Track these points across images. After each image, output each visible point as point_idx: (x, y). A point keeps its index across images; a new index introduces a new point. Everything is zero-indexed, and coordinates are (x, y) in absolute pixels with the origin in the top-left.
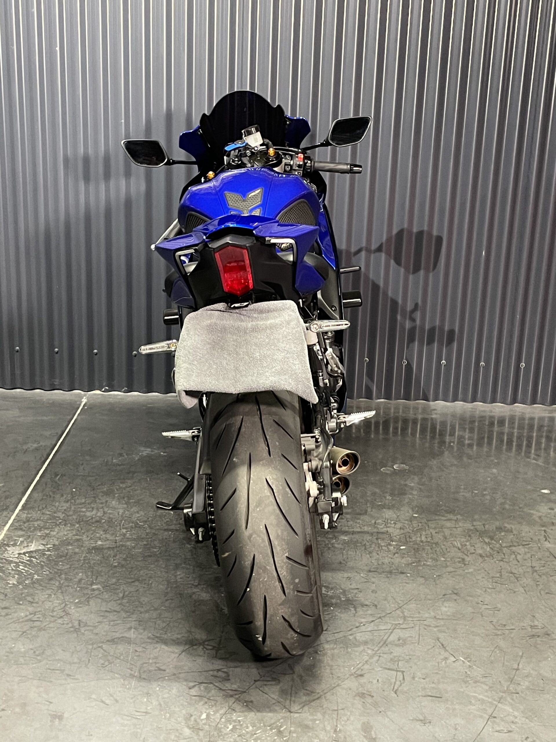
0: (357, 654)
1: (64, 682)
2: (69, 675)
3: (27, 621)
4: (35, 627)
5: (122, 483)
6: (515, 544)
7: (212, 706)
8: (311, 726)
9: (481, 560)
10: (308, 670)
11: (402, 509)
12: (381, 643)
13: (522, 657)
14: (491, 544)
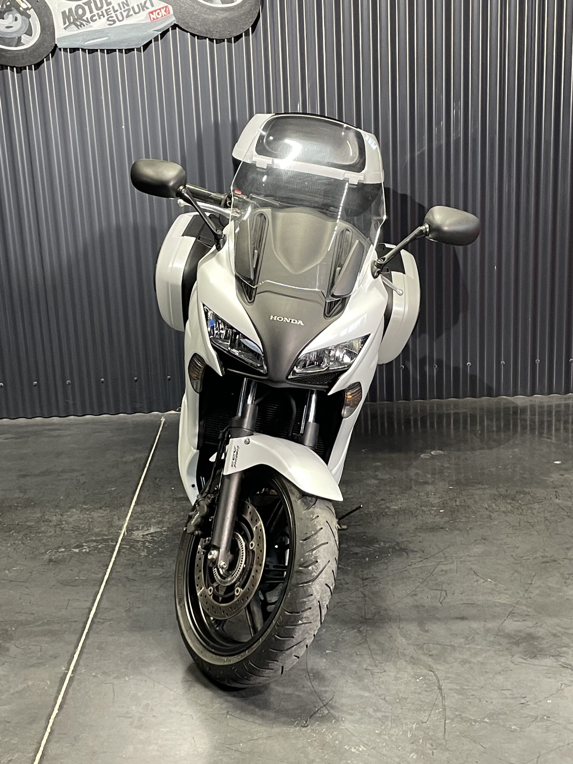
0: (411, 582)
6: (531, 502)
9: (504, 515)
10: (375, 594)
11: (439, 483)
12: (429, 574)
13: (534, 576)
14: (512, 503)
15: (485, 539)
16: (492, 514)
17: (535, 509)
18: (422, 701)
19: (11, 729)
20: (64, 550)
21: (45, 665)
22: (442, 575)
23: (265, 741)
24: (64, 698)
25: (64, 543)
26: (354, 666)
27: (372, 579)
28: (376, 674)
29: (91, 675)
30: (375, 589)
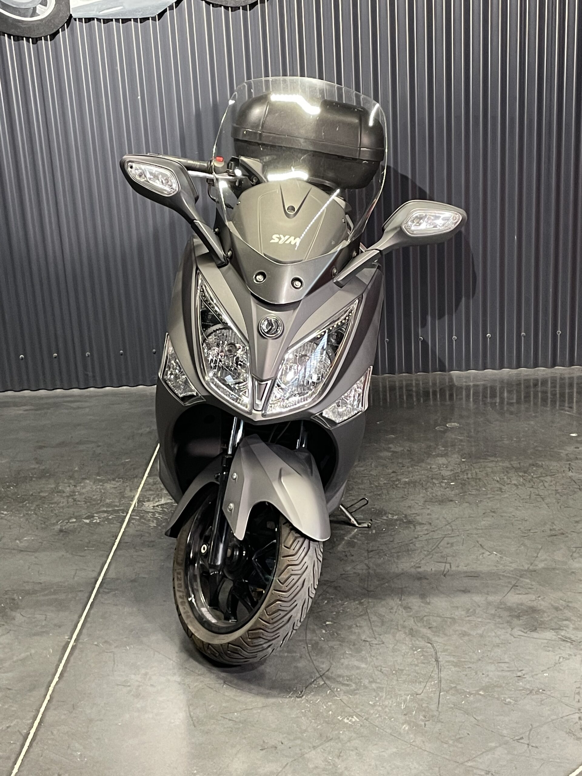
0: (416, 554)
6: (544, 475)
9: (515, 488)
10: (380, 566)
11: (452, 456)
12: (435, 547)
13: (540, 549)
14: (525, 476)
15: (494, 512)
16: (503, 487)
17: (547, 482)
18: (418, 673)
19: (11, 696)
20: (75, 520)
21: (49, 634)
22: (447, 548)
23: (259, 711)
24: (65, 666)
25: (76, 514)
26: (353, 637)
27: (378, 551)
28: (374, 645)
29: (93, 644)
30: (379, 561)
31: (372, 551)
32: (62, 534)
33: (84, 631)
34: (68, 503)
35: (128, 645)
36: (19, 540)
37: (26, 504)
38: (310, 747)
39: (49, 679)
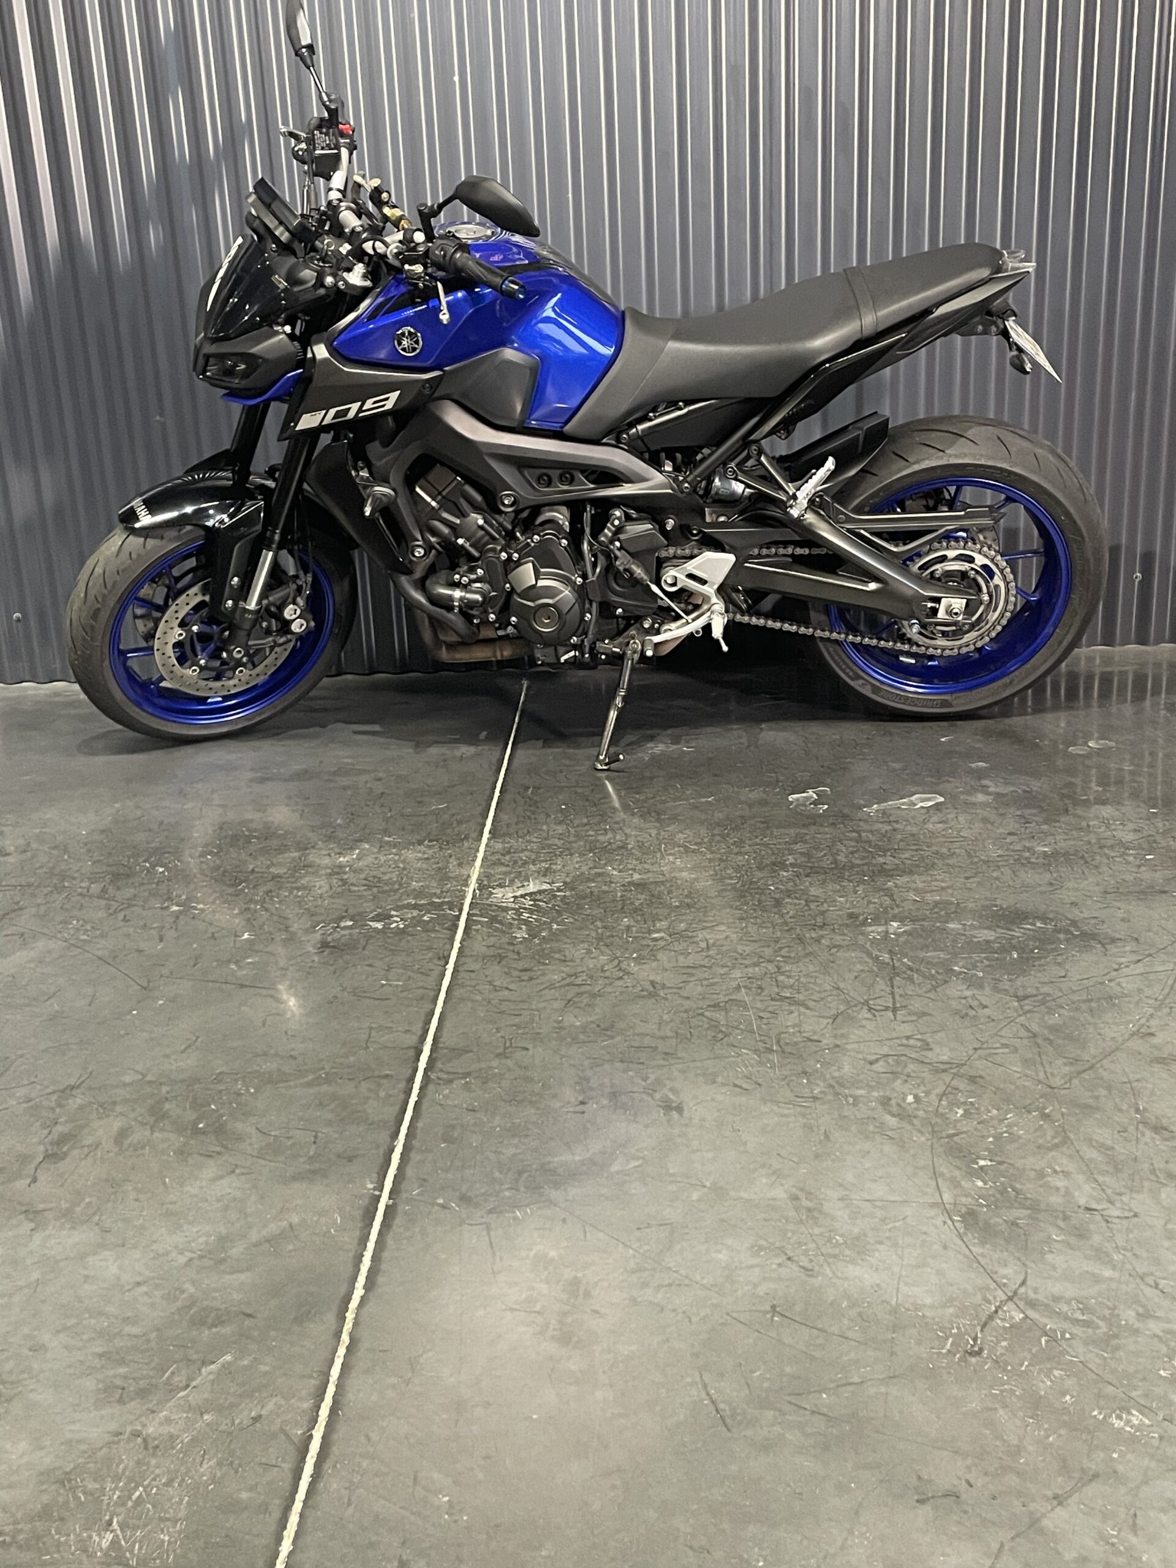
0: (1132, 1006)
1: (662, 1062)
2: (666, 1054)
3: (568, 985)
4: (584, 993)
5: (637, 793)
7: (919, 1085)
8: (1094, 1104)
10: (1057, 1031)
11: (1126, 803)
12: (1167, 990)
19: (255, 1334)
20: (351, 923)
21: (327, 1177)
24: (375, 1258)
25: (350, 911)
26: (1055, 1200)
27: (1040, 997)
28: (1117, 1221)
29: (433, 1204)
30: (1055, 1019)
31: (1026, 997)
32: (328, 951)
33: (410, 1171)
34: (331, 888)
35: (518, 1207)
36: (237, 963)
37: (243, 890)
38: (1048, 1500)
39: (343, 1290)
